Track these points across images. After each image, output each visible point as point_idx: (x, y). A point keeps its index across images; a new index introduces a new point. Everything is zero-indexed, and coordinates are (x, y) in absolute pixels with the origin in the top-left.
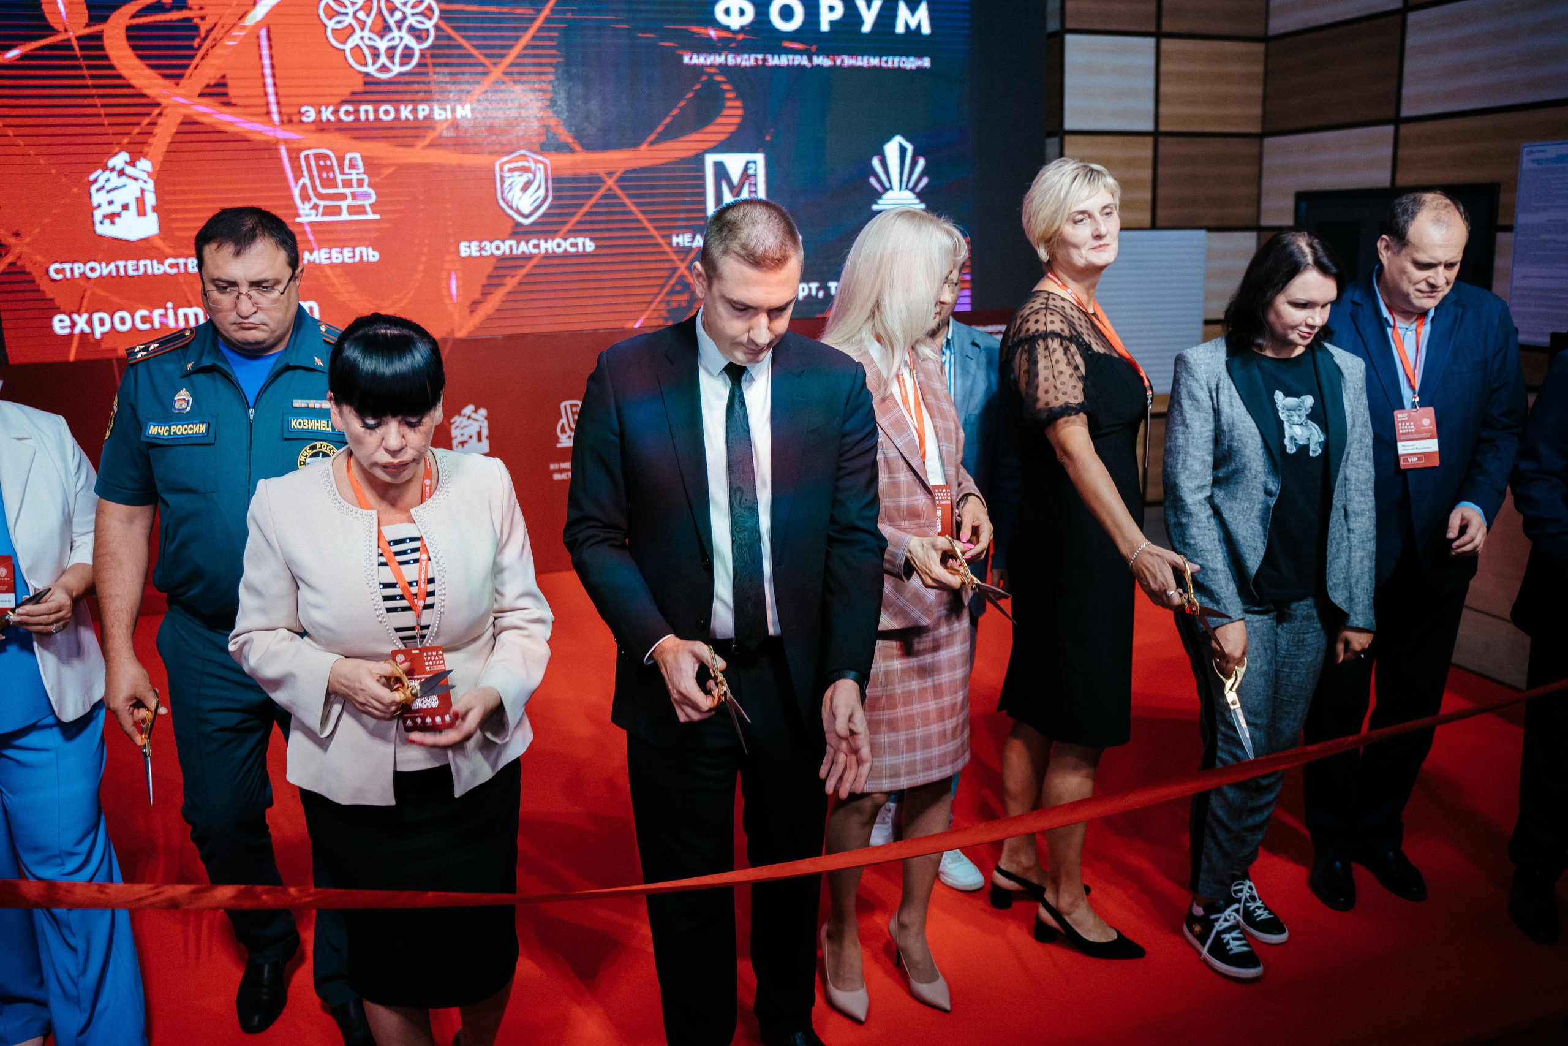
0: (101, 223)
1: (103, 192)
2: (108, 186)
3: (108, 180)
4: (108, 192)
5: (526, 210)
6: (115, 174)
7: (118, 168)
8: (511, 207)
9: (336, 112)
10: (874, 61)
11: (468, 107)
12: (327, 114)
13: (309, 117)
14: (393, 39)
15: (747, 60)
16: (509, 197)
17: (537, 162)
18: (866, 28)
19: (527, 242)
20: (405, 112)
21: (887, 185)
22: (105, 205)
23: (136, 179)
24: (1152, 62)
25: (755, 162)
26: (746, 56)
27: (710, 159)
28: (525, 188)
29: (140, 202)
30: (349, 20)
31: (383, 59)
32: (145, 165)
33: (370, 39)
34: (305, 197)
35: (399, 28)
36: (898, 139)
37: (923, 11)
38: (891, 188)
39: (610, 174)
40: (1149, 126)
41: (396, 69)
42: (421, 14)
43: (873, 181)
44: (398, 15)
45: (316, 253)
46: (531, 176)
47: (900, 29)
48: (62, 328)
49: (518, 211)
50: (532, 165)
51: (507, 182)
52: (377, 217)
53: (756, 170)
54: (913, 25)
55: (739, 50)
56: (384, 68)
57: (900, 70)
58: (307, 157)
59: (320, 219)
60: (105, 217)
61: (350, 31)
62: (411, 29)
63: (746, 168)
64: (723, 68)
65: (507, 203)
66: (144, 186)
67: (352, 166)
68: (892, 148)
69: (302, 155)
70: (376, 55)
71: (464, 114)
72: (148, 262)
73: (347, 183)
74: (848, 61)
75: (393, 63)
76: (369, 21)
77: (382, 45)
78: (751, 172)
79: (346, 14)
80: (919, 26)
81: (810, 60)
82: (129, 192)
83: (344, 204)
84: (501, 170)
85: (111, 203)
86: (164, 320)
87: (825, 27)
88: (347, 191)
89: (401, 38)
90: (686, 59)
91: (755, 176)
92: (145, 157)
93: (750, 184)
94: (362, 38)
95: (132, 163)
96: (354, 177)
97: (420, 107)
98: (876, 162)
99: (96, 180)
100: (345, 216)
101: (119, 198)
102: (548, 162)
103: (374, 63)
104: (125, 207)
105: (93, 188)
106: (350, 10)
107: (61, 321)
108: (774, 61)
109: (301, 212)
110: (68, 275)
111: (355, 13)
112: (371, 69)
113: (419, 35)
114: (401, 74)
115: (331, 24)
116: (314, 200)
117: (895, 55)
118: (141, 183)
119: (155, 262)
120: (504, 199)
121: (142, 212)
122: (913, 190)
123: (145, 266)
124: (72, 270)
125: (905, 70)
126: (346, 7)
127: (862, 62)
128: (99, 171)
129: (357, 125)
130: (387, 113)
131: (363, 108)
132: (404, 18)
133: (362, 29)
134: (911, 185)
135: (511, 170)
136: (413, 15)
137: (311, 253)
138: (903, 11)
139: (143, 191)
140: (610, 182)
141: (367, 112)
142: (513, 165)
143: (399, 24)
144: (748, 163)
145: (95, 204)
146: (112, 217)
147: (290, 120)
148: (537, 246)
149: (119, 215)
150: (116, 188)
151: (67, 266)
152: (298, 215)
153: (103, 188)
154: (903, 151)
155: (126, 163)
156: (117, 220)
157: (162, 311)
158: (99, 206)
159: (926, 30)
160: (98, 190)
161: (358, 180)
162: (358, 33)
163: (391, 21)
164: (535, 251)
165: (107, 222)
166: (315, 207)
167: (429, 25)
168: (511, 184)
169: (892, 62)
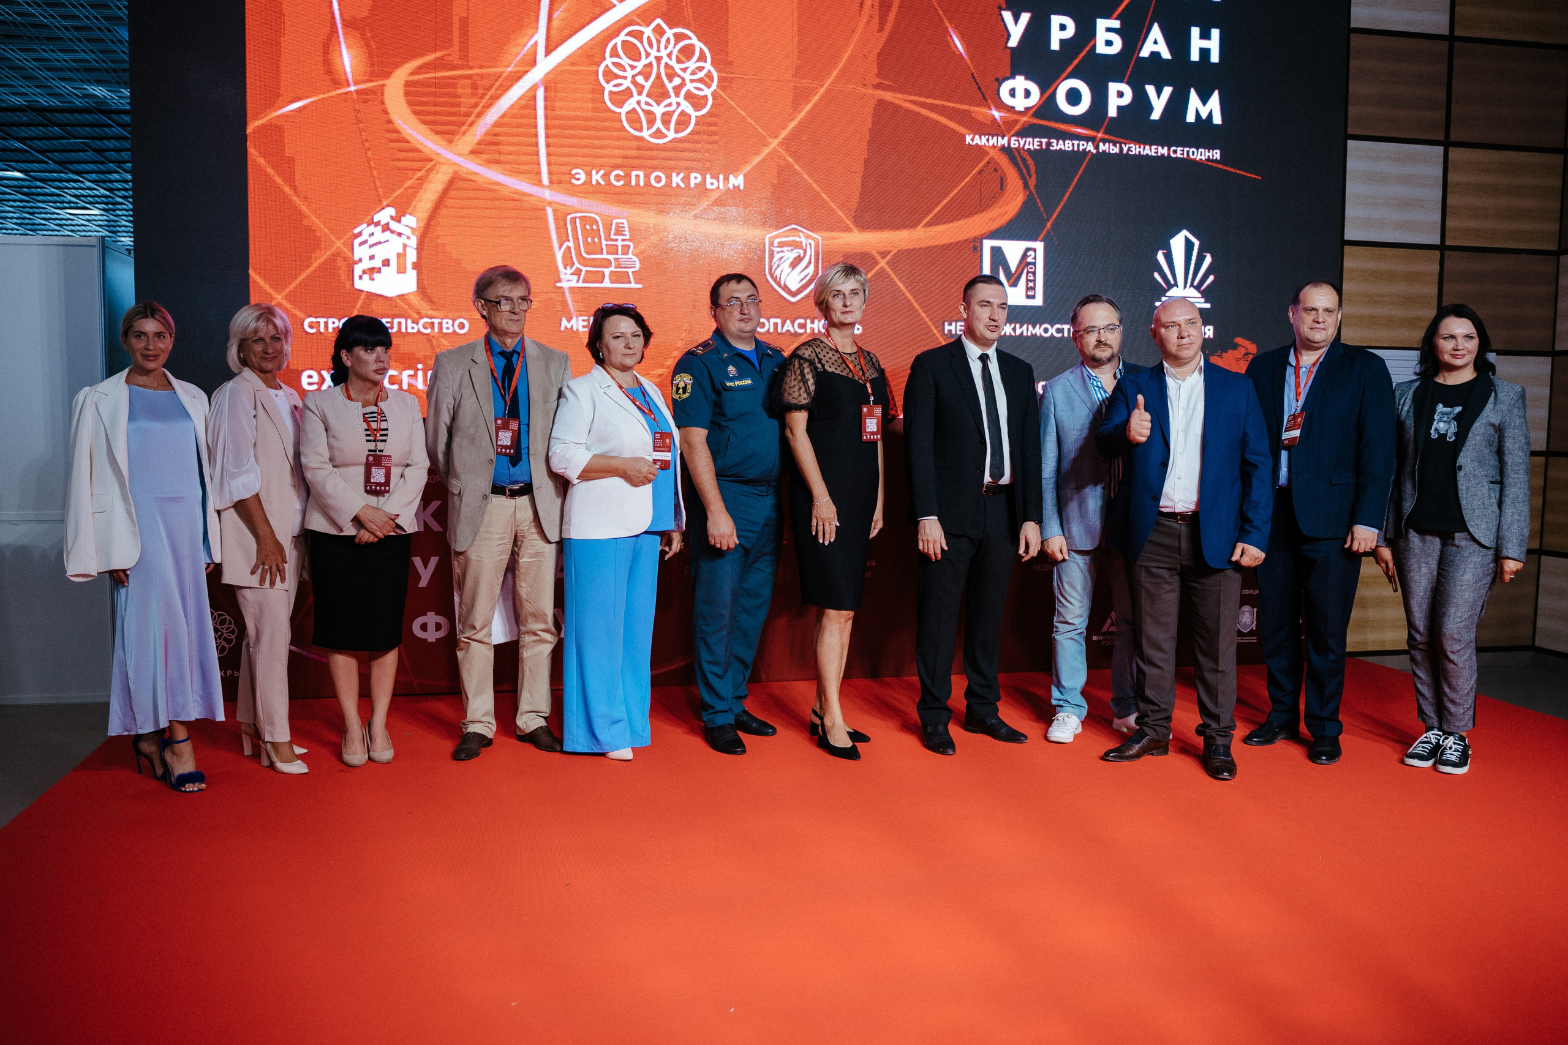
0: (361, 277)
1: (366, 246)
2: (372, 241)
3: (372, 234)
4: (371, 246)
5: (794, 286)
6: (379, 228)
7: (382, 223)
8: (779, 284)
9: (606, 176)
10: (1163, 151)
11: (741, 178)
12: (597, 177)
13: (578, 179)
14: (670, 105)
15: (1032, 144)
16: (777, 273)
17: (808, 237)
18: (1156, 115)
19: (793, 323)
20: (677, 179)
21: (1172, 282)
22: (366, 259)
23: (400, 234)
24: (1440, 172)
25: (1034, 250)
26: (1029, 139)
27: (988, 244)
28: (794, 264)
29: (401, 257)
30: (627, 83)
31: (658, 124)
32: (409, 220)
33: (647, 103)
34: (568, 262)
35: (677, 95)
36: (1185, 233)
37: (1215, 100)
38: (1176, 285)
39: (883, 254)
40: (1436, 240)
41: (671, 135)
42: (700, 80)
43: (1156, 275)
44: (677, 81)
45: (573, 321)
46: (801, 252)
47: (1191, 118)
48: (310, 384)
49: (786, 288)
50: (803, 239)
51: (777, 257)
52: (640, 286)
53: (1035, 258)
54: (1204, 116)
55: (1023, 133)
56: (658, 134)
57: (1187, 162)
58: (573, 220)
59: (580, 284)
60: (364, 272)
61: (628, 93)
62: (689, 96)
63: (1025, 256)
64: (1006, 150)
65: (775, 280)
66: (407, 242)
67: (619, 231)
68: (1178, 243)
69: (569, 218)
70: (651, 122)
71: (736, 185)
72: (403, 321)
73: (613, 250)
74: (1135, 149)
75: (668, 130)
76: (648, 86)
77: (659, 110)
78: (1029, 260)
79: (625, 78)
80: (1210, 115)
81: (1097, 147)
82: (391, 248)
83: (607, 271)
84: (771, 244)
85: (372, 257)
86: (413, 381)
87: (1112, 112)
88: (611, 257)
89: (678, 104)
90: (968, 139)
91: (1034, 264)
92: (411, 214)
93: (1028, 272)
94: (639, 103)
95: (397, 219)
96: (620, 243)
97: (693, 175)
98: (1160, 257)
99: (360, 234)
100: (607, 284)
101: (381, 253)
102: (820, 238)
103: (648, 129)
104: (386, 263)
105: (357, 242)
106: (630, 73)
107: (310, 377)
108: (1058, 145)
109: (562, 276)
110: (322, 330)
111: (634, 77)
112: (646, 134)
113: (696, 101)
114: (674, 140)
115: (609, 87)
116: (577, 265)
117: (1184, 147)
118: (404, 239)
119: (409, 321)
120: (772, 275)
121: (402, 270)
122: (1198, 288)
123: (400, 323)
124: (326, 323)
125: (1194, 161)
126: (625, 71)
127: (1149, 151)
128: (365, 225)
129: (627, 189)
130: (658, 179)
131: (634, 173)
132: (683, 84)
133: (640, 94)
134: (1195, 283)
135: (781, 245)
136: (692, 81)
137: (569, 321)
138: (1194, 99)
139: (405, 246)
140: (883, 263)
141: (638, 177)
142: (783, 239)
143: (677, 89)
144: (1028, 250)
145: (356, 258)
146: (372, 272)
147: (560, 180)
148: (801, 326)
149: (379, 271)
150: (380, 243)
151: (322, 321)
152: (560, 281)
153: (366, 242)
154: (1189, 245)
155: (392, 217)
156: (376, 275)
157: (411, 372)
158: (360, 260)
159: (1217, 120)
160: (361, 244)
161: (623, 246)
162: (636, 98)
163: (670, 86)
164: (802, 331)
165: (366, 277)
166: (578, 272)
167: (708, 92)
168: (780, 259)
169: (1179, 152)
